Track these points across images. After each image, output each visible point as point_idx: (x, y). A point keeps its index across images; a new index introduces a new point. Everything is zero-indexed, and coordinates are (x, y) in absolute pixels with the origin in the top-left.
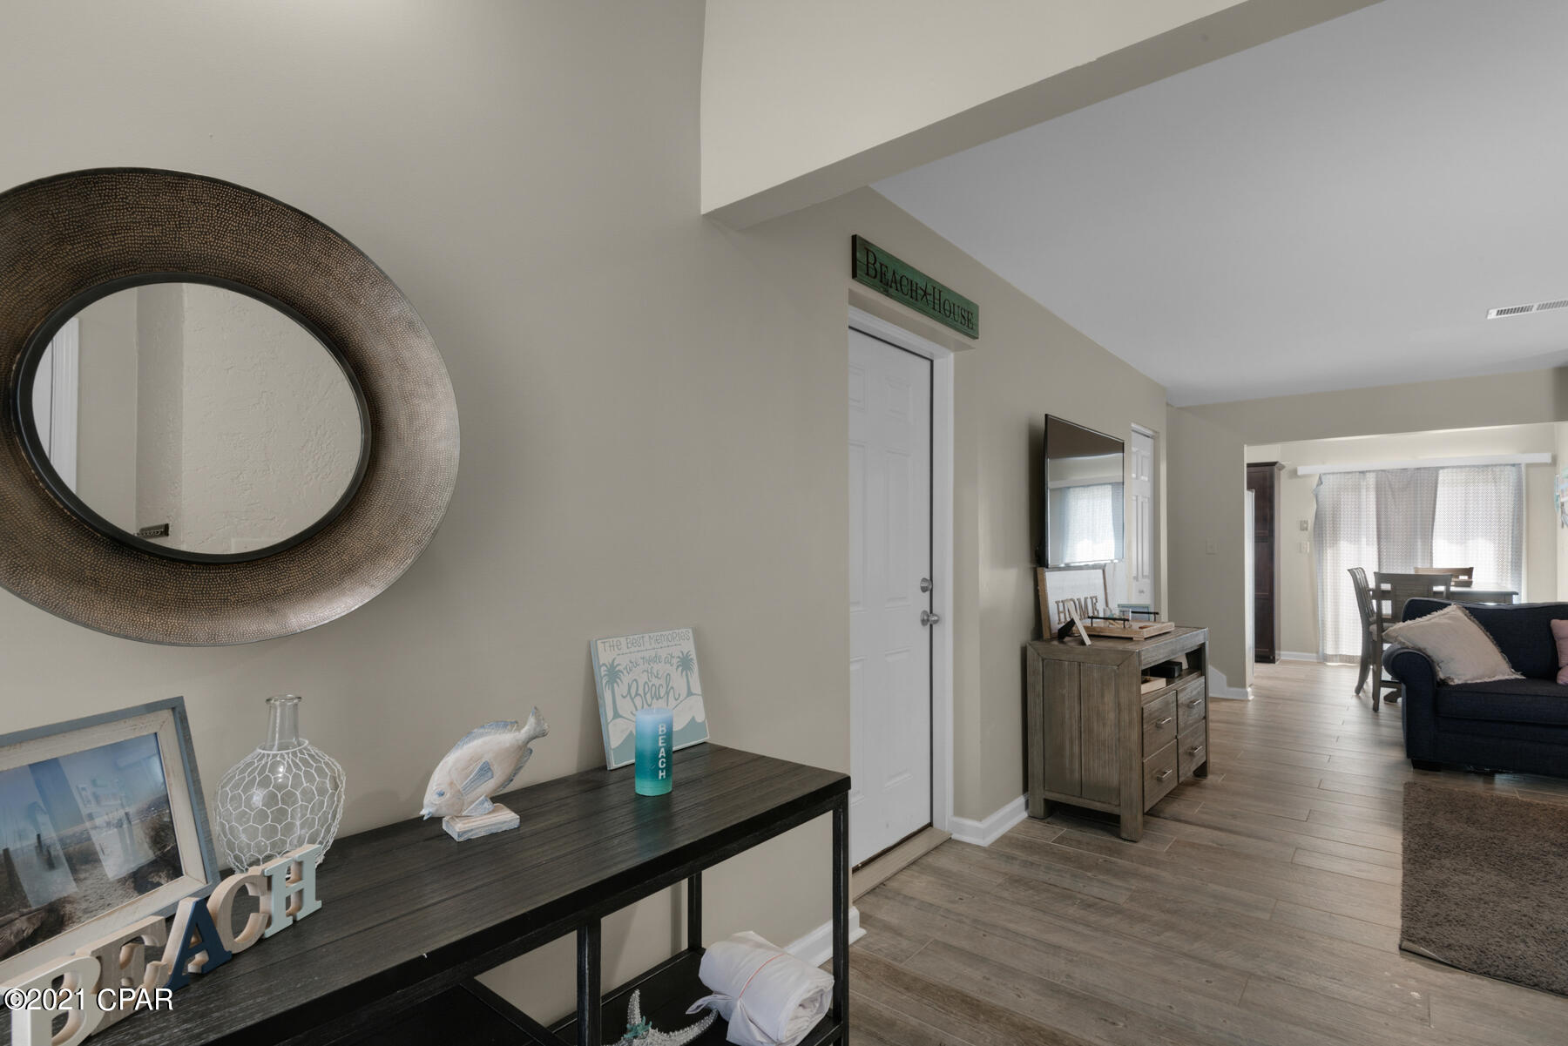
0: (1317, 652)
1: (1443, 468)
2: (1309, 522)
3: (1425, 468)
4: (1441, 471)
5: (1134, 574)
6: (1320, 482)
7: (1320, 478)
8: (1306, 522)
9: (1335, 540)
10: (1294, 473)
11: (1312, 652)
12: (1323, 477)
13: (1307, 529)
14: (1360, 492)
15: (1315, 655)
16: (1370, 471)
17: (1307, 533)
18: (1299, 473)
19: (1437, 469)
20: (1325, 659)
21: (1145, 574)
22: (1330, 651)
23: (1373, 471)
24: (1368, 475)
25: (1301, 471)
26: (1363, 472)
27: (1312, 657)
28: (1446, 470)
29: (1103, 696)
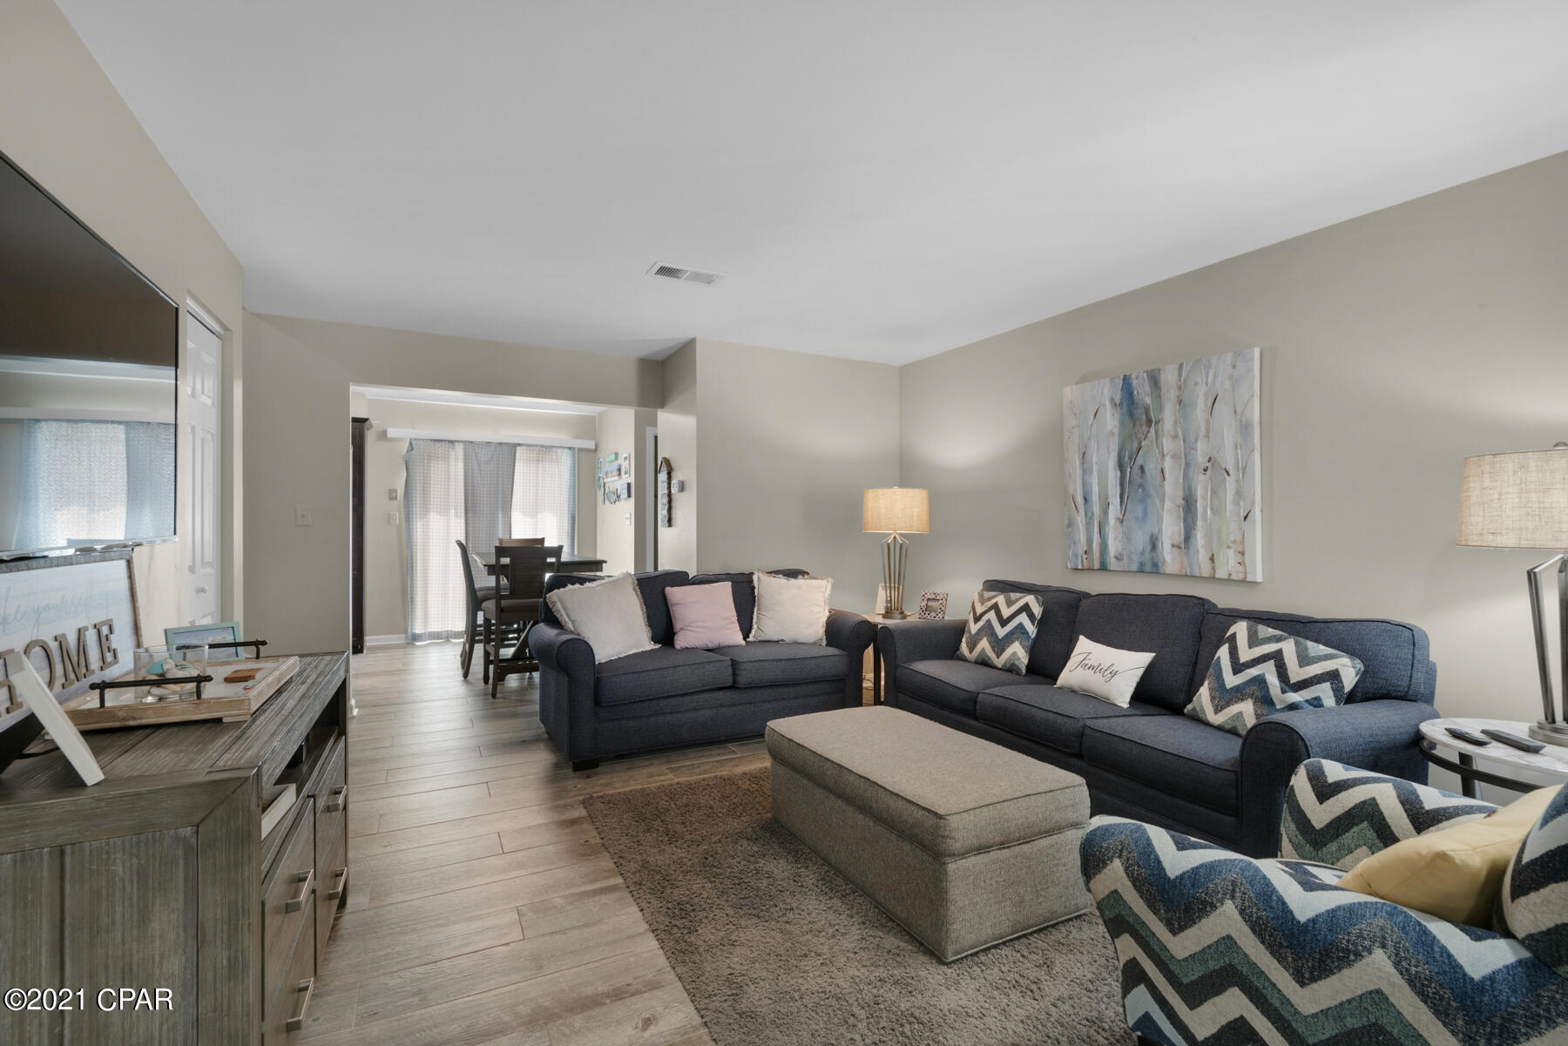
0: (406, 632)
1: (520, 445)
2: (398, 491)
3: (505, 443)
4: (518, 448)
5: (189, 562)
6: (411, 447)
7: (411, 443)
8: (396, 491)
9: (426, 511)
10: (383, 435)
11: (399, 633)
12: (414, 442)
13: (396, 498)
14: (448, 461)
15: (403, 636)
16: (459, 441)
17: (394, 502)
18: (389, 436)
19: (516, 445)
20: (416, 638)
21: (206, 560)
22: (418, 630)
23: (462, 442)
24: (456, 444)
25: (391, 433)
26: (452, 442)
27: (399, 639)
28: (522, 448)
29: (144, 919)
